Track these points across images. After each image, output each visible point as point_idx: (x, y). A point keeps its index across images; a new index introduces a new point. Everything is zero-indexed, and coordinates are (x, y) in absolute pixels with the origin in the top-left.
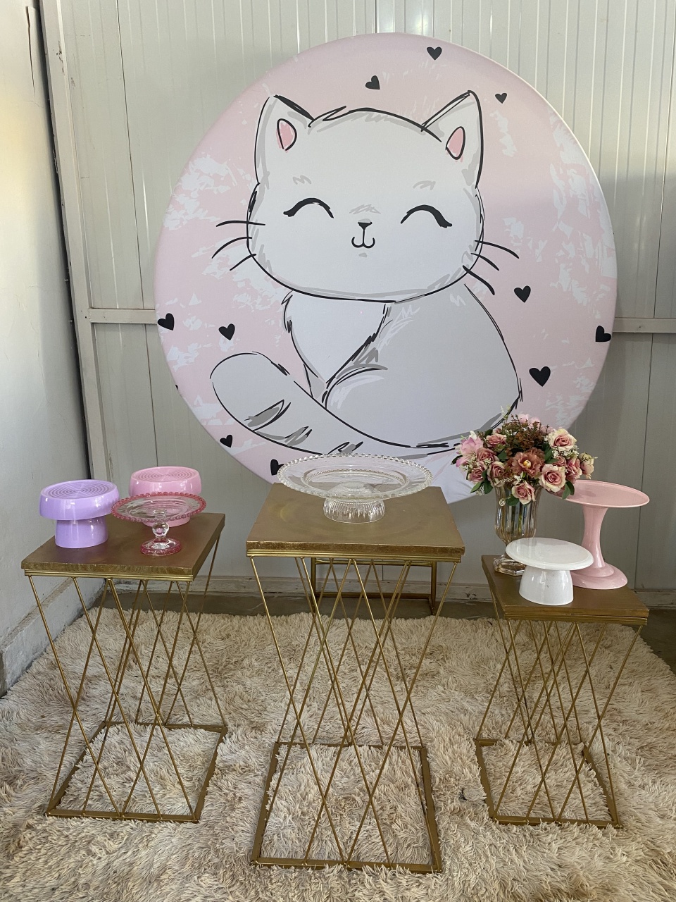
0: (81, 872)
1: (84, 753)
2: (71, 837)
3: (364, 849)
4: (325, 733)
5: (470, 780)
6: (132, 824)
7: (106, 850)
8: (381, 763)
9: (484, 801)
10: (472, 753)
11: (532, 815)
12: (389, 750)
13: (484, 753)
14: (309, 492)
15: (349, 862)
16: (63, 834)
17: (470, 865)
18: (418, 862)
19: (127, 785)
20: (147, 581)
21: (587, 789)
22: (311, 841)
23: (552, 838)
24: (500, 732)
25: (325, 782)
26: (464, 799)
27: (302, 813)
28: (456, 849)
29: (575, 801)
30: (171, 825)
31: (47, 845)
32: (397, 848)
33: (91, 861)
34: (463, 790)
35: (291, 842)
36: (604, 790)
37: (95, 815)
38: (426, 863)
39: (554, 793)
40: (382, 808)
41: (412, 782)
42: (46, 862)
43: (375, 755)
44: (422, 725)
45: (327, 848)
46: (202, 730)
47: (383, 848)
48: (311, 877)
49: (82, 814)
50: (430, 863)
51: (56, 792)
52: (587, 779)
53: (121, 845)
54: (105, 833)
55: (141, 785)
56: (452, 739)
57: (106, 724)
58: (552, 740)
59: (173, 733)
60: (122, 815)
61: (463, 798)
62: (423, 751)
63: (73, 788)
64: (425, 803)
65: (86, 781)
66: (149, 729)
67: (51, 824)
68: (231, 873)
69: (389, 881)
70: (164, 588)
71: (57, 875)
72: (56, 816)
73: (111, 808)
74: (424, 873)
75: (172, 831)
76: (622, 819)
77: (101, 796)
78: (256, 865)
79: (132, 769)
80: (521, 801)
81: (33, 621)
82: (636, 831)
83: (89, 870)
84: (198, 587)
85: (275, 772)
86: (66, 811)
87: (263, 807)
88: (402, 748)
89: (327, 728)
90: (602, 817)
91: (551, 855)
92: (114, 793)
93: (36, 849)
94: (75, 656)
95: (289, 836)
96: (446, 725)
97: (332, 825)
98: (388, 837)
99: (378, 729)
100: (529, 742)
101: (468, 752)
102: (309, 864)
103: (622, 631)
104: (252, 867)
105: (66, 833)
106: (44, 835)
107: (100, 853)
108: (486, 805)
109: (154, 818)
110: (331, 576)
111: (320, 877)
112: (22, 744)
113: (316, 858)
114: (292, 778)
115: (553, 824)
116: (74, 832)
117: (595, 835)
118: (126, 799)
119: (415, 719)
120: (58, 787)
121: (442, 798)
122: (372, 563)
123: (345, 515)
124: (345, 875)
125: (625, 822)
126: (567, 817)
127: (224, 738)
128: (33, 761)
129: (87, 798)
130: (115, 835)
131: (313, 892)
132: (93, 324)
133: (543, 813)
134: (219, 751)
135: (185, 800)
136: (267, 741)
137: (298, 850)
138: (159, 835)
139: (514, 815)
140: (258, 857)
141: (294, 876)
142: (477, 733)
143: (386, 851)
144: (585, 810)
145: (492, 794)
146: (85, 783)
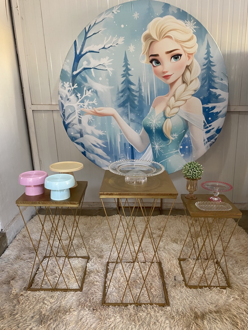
0: (42, 310)
1: (39, 268)
2: (37, 298)
3: (142, 298)
4: (125, 258)
5: (177, 273)
6: (58, 293)
7: (50, 302)
9: (183, 280)
10: (178, 264)
11: (200, 285)
13: (182, 264)
15: (137, 303)
16: (34, 297)
17: (180, 303)
18: (161, 303)
19: (55, 279)
21: (219, 275)
24: (187, 256)
26: (176, 280)
27: (119, 287)
28: (174, 298)
29: (215, 280)
30: (72, 293)
31: (29, 301)
32: (153, 298)
33: (45, 306)
34: (175, 277)
35: (115, 297)
36: (225, 275)
37: (45, 290)
38: (164, 303)
39: (207, 277)
40: (147, 284)
41: (157, 274)
42: (29, 307)
43: (143, 265)
44: (159, 254)
45: (129, 299)
46: (81, 258)
47: (148, 298)
48: (124, 309)
49: (40, 290)
52: (219, 272)
53: (55, 300)
54: (49, 296)
55: (61, 278)
56: (170, 259)
57: (45, 257)
58: (205, 258)
59: (70, 260)
60: (55, 289)
62: (160, 264)
63: (36, 281)
65: (40, 278)
66: (63, 259)
67: (30, 293)
68: (96, 309)
69: (151, 309)
71: (33, 312)
72: (31, 291)
73: (50, 287)
74: (163, 306)
75: (73, 295)
76: (231, 285)
77: (46, 283)
78: (104, 305)
79: (57, 273)
80: (196, 280)
82: (236, 289)
83: (44, 309)
85: (108, 272)
86: (34, 289)
87: (105, 285)
88: (153, 262)
89: (125, 256)
90: (224, 285)
92: (51, 282)
93: (24, 303)
95: (115, 295)
96: (168, 254)
97: (130, 290)
98: (150, 294)
99: (144, 256)
100: (198, 259)
101: (176, 263)
102: (123, 305)
106: (27, 298)
107: (48, 303)
108: (184, 282)
109: (66, 290)
111: (127, 309)
112: (15, 265)
113: (125, 302)
115: (208, 288)
116: (38, 296)
118: (56, 284)
120: (30, 281)
121: (168, 280)
123: (133, 182)
124: (135, 308)
125: (233, 286)
126: (212, 285)
127: (89, 261)
129: (42, 284)
130: (53, 297)
131: (125, 315)
132: (33, 110)
133: (204, 284)
134: (87, 266)
135: (77, 284)
136: (104, 262)
137: (118, 300)
138: (68, 296)
139: (193, 285)
140: (104, 303)
141: (118, 309)
142: (179, 257)
143: (150, 299)
144: (219, 283)
145: (185, 278)
146: (40, 279)
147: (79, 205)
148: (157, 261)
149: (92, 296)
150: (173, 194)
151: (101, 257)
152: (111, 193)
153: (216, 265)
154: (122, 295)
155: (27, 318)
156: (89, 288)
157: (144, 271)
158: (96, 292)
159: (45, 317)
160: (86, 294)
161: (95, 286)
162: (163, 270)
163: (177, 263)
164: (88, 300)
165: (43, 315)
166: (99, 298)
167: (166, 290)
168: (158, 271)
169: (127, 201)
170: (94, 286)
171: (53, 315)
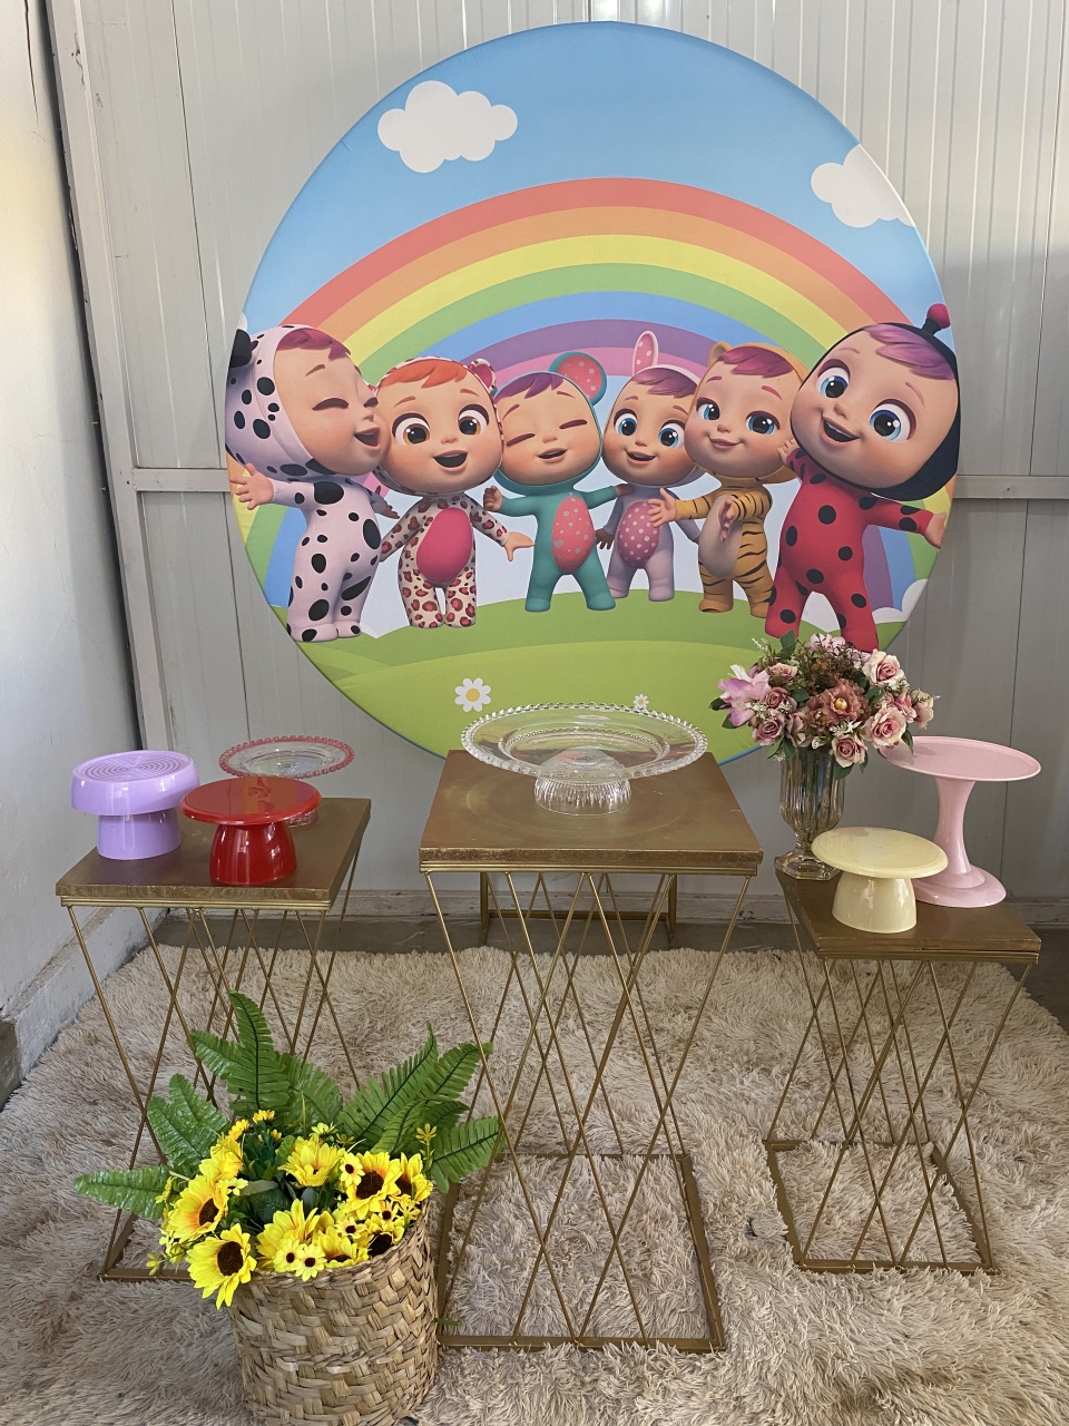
2: (142, 1312)
3: (604, 1317)
5: (761, 1204)
7: (200, 1330)
9: (785, 1237)
10: (762, 1163)
11: (860, 1257)
13: (780, 1163)
14: (515, 769)
15: (581, 1339)
17: (769, 1337)
21: (944, 1213)
22: (523, 1308)
23: (895, 1293)
24: (804, 1127)
25: (544, 1217)
26: (754, 1235)
28: (746, 1314)
29: (927, 1233)
31: (105, 1326)
32: (654, 1313)
33: (177, 1348)
34: (750, 1221)
36: (968, 1215)
37: (179, 1276)
38: (701, 1337)
39: (893, 1222)
40: (628, 1253)
41: (672, 1210)
43: (612, 1170)
44: (682, 1120)
45: (549, 1319)
47: (633, 1315)
48: (524, 1363)
50: (707, 1337)
51: (115, 1242)
52: (942, 1199)
53: (221, 1322)
54: (196, 1303)
56: (730, 1141)
58: (884, 1138)
61: (751, 1233)
62: (684, 1163)
63: (141, 1234)
67: (110, 1292)
72: (117, 1280)
74: (699, 1352)
76: (997, 1259)
80: (842, 1236)
82: (1020, 1278)
85: (458, 1200)
86: (132, 1271)
88: (653, 1157)
89: (535, 1129)
90: (967, 1257)
91: (893, 1318)
93: (88, 1332)
94: (126, 1023)
96: (720, 1120)
98: (640, 1296)
99: (616, 1129)
100: (849, 1143)
101: (756, 1160)
105: (133, 1306)
106: (99, 1310)
108: (788, 1243)
111: (538, 1364)
113: (531, 1334)
114: (485, 1209)
115: (893, 1270)
116: (146, 1304)
117: (959, 1285)
121: (720, 1234)
123: (570, 803)
124: (576, 1359)
125: (1003, 1265)
126: (913, 1259)
132: (139, 493)
133: (877, 1254)
139: (831, 1258)
142: (768, 1130)
143: (639, 1319)
144: (941, 1247)
145: (797, 1226)
147: (332, 904)
148: (671, 1151)
150: (743, 856)
152: (471, 852)
153: (931, 1171)
154: (517, 1300)
157: (617, 1195)
162: (700, 1189)
163: (761, 1159)
167: (712, 1278)
168: (676, 1196)
169: (541, 886)
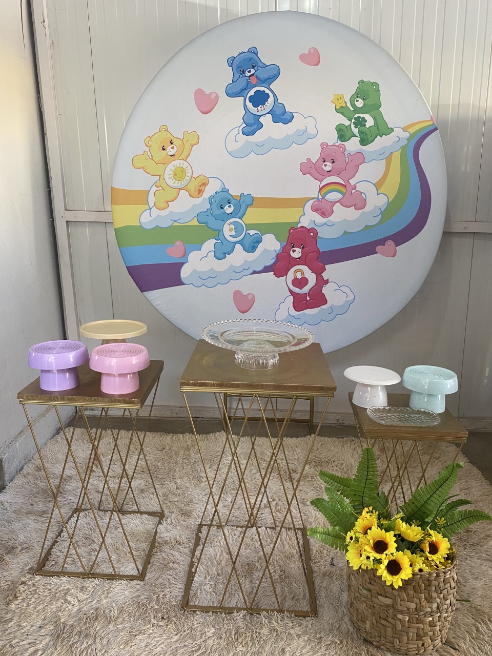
0: (60, 615)
1: (62, 531)
3: (262, 600)
4: (234, 518)
5: (338, 552)
6: (96, 581)
8: (274, 540)
12: (281, 530)
14: (224, 347)
15: (251, 609)
16: (47, 588)
19: (93, 554)
20: (108, 408)
22: (225, 594)
25: (234, 553)
26: (334, 565)
27: (218, 574)
30: (124, 582)
31: (36, 596)
33: (68, 607)
34: (332, 559)
35: (209, 595)
38: (305, 610)
40: (275, 571)
41: (296, 553)
42: (35, 608)
43: (270, 534)
44: (304, 513)
45: (236, 600)
46: (146, 515)
47: (275, 599)
48: (224, 619)
49: (60, 574)
50: (309, 610)
51: (42, 559)
53: (88, 596)
54: (77, 587)
55: (103, 554)
57: (77, 510)
59: (126, 517)
60: (89, 574)
64: (305, 567)
65: (63, 550)
66: (108, 514)
67: (39, 581)
68: (167, 616)
69: (279, 622)
70: (119, 413)
71: (43, 617)
72: (42, 575)
73: (81, 570)
74: (304, 617)
75: (125, 587)
77: (74, 562)
78: (185, 610)
79: (96, 542)
81: (24, 436)
83: (66, 613)
84: (144, 413)
85: (199, 545)
86: (49, 572)
87: (190, 571)
88: (290, 529)
89: (236, 514)
92: (84, 559)
94: (54, 462)
95: (208, 591)
97: (239, 583)
99: (272, 515)
103: (448, 447)
104: (182, 612)
105: (49, 587)
106: (34, 588)
107: (74, 602)
109: (112, 577)
110: (240, 406)
111: (230, 619)
112: (17, 524)
113: (228, 606)
114: (211, 550)
116: (55, 586)
118: (92, 564)
119: (299, 508)
120: (43, 555)
121: (318, 564)
122: (269, 397)
123: (251, 364)
124: (248, 618)
127: (162, 521)
128: (25, 537)
129: (64, 562)
130: (85, 589)
131: (225, 630)
132: (67, 222)
134: (158, 530)
135: (134, 565)
136: (193, 523)
137: (215, 600)
138: (115, 589)
140: (186, 604)
141: (212, 618)
143: (278, 601)
146: (63, 552)
147: (142, 406)
149: (163, 591)
150: (327, 388)
151: (186, 514)
152: (202, 383)
154: (222, 590)
155: (31, 628)
156: (157, 575)
158: (172, 584)
159: (66, 629)
160: (151, 586)
161: (171, 571)
162: (310, 543)
164: (155, 598)
165: (63, 623)
166: (176, 596)
167: (313, 584)
170: (169, 571)
171: (81, 625)
